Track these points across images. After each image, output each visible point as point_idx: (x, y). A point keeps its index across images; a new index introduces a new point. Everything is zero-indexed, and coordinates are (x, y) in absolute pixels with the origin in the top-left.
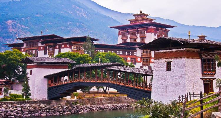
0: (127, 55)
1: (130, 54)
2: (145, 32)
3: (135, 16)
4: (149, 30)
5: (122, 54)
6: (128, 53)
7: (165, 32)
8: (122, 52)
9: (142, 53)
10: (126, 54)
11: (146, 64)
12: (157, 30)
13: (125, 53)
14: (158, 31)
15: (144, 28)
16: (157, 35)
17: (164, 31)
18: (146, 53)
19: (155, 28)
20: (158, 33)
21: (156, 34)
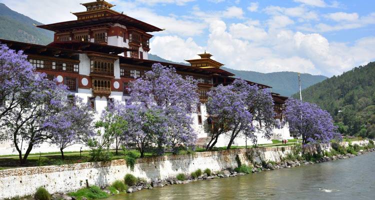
0: (55, 70)
1: (64, 69)
2: (104, 34)
3: (86, 7)
4: (113, 32)
5: (42, 66)
6: (59, 65)
7: (144, 37)
8: (42, 62)
9: (92, 67)
10: (54, 68)
11: (101, 92)
12: (129, 32)
13: (52, 65)
14: (131, 35)
15: (103, 26)
16: (129, 43)
17: (142, 35)
18: (102, 67)
19: (124, 27)
20: (131, 38)
21: (127, 40)
